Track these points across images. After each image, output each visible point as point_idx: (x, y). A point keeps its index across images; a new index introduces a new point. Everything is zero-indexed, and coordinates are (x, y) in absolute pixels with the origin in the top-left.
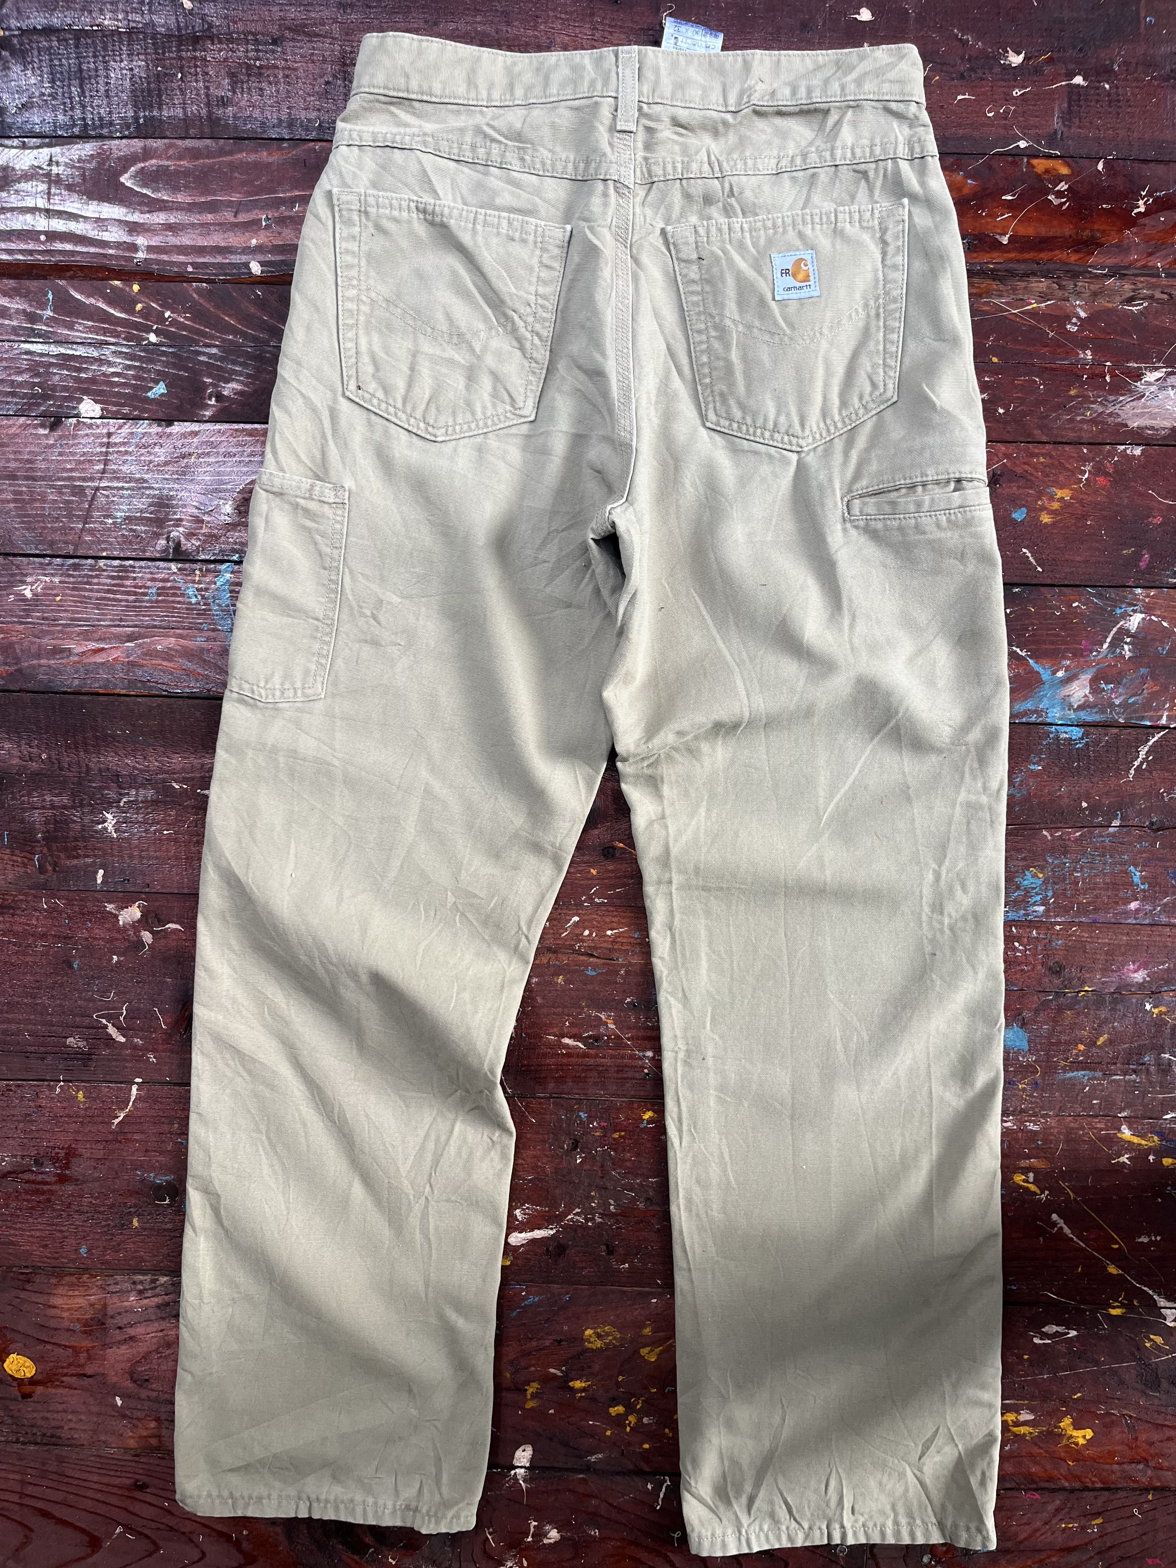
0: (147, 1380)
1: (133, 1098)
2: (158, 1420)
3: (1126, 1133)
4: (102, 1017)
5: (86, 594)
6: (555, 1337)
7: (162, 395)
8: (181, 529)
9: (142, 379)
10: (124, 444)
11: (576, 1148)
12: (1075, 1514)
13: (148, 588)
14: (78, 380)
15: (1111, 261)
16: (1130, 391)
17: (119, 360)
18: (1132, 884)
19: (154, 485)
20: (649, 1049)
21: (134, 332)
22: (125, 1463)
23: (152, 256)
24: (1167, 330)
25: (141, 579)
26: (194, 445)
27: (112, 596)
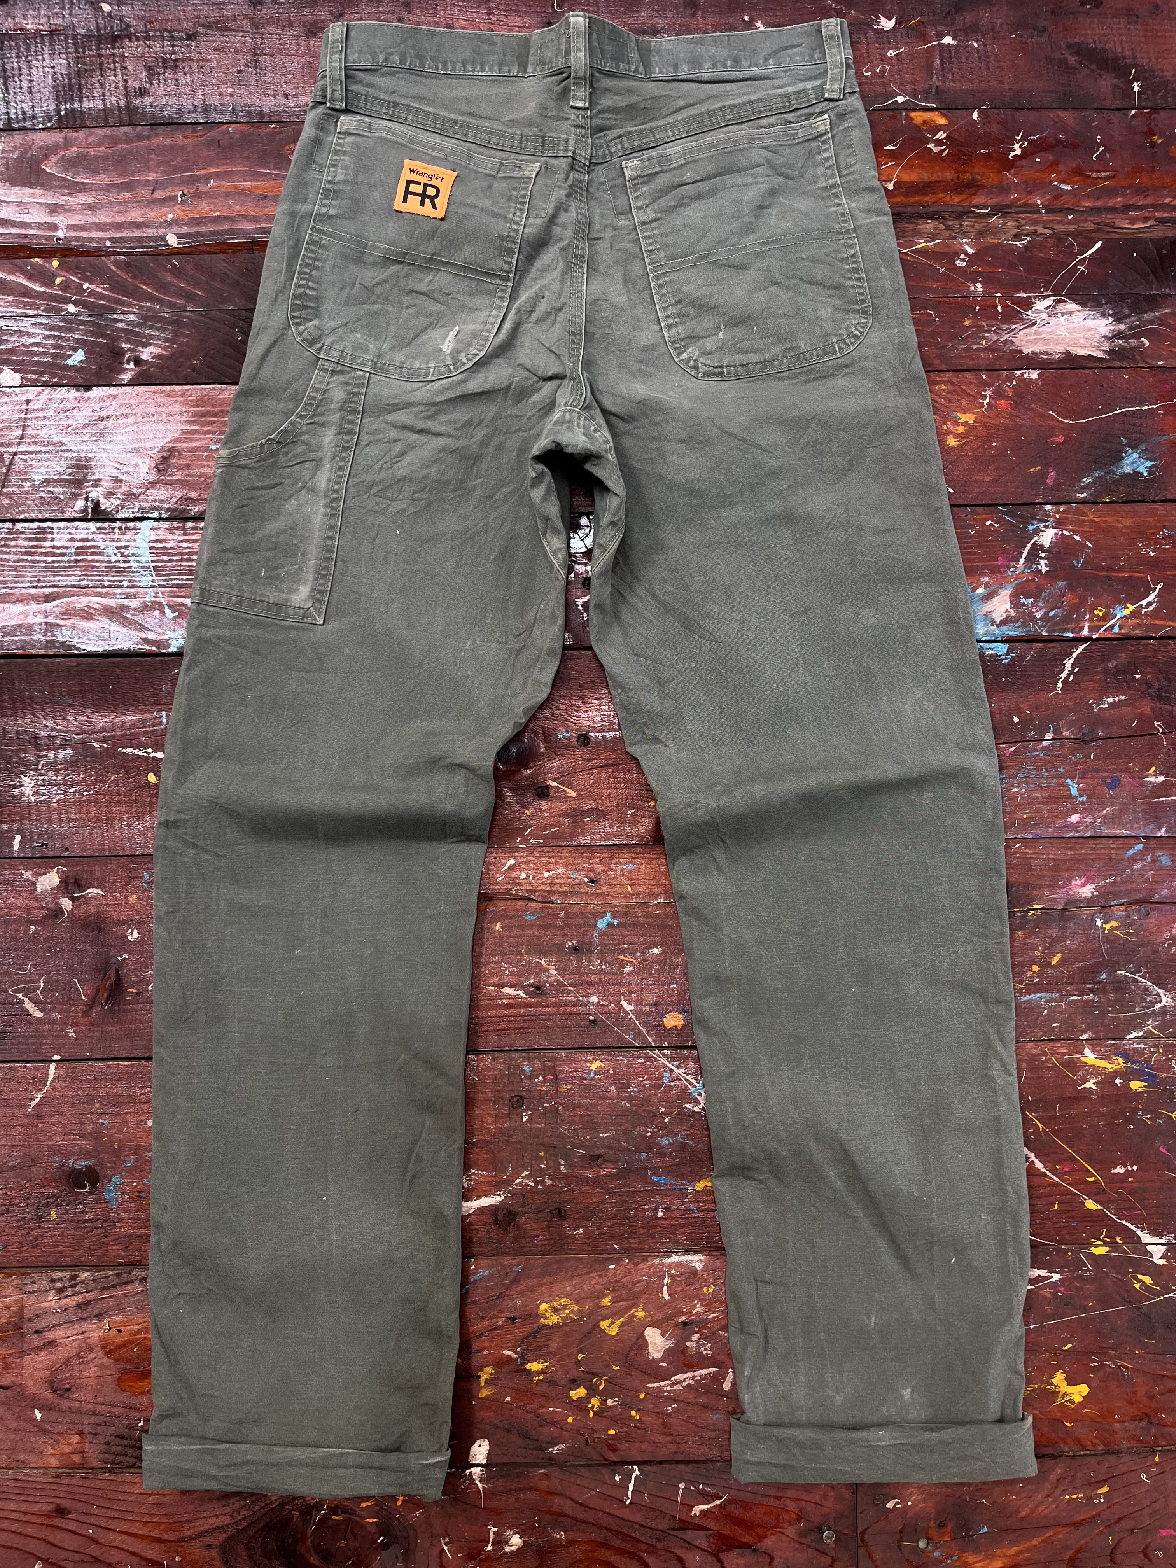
0: (68, 1389)
1: (51, 1078)
2: (81, 1433)
3: (1089, 1057)
4: (18, 991)
5: (3, 557)
6: (508, 1314)
7: (81, 361)
8: (100, 489)
9: (61, 347)
10: (43, 409)
11: (523, 1104)
12: (1078, 1483)
13: (67, 548)
15: (994, 201)
16: (1022, 320)
17: (39, 331)
18: (1070, 796)
19: (73, 448)
20: (593, 994)
21: (53, 304)
22: (45, 1486)
23: (72, 234)
24: (1052, 261)
25: (60, 540)
26: (112, 408)
27: (30, 558)
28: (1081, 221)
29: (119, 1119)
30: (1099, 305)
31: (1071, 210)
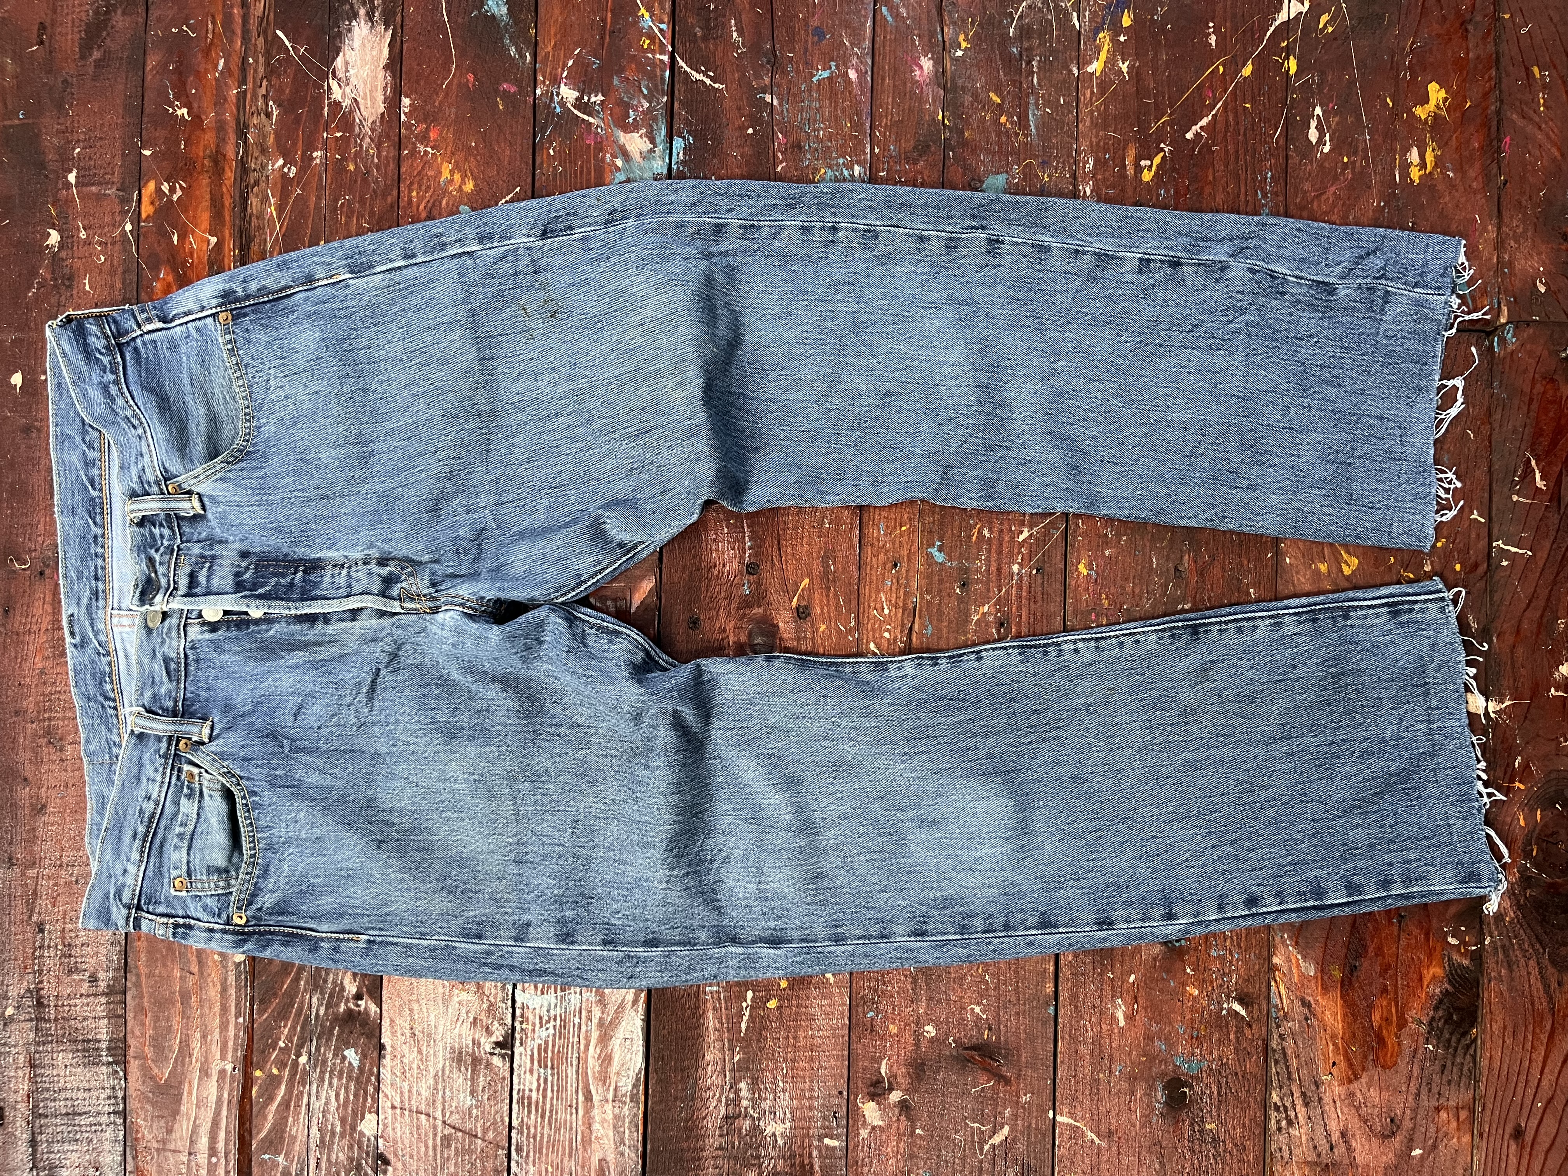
0: (1392, 1121)
1: (1071, 1121)
2: (1438, 1109)
3: (1096, 67)
4: (982, 1149)
5: (545, 1140)
7: (356, 1053)
8: (482, 1041)
9: (341, 1072)
10: (401, 1093)
12: (1529, 96)
13: (539, 1077)
14: (343, 1136)
15: (232, 137)
16: (351, 112)
17: (324, 1093)
18: (830, 79)
19: (440, 1065)
20: (1010, 568)
21: (298, 1078)
22: (1491, 1149)
23: (230, 1054)
24: (294, 80)
25: (531, 1083)
26: (403, 1023)
27: (548, 1114)
28: (255, 50)
29: (1116, 1055)
30: (339, 35)
31: (244, 60)
